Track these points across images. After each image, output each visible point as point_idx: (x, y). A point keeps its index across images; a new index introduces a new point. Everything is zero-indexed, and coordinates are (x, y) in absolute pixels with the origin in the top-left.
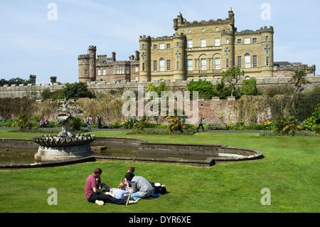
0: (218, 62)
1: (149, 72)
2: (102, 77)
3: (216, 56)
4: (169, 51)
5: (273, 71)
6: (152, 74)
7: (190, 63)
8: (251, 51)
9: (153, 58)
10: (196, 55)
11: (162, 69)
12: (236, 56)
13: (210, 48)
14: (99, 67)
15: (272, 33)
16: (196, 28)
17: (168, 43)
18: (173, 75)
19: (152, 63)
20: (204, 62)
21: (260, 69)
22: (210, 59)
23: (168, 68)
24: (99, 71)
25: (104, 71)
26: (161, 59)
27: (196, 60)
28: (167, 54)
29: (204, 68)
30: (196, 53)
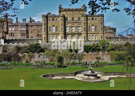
0: (80, 28)
1: (47, 32)
2: (12, 32)
3: (79, 25)
4: (57, 22)
5: (104, 33)
6: (49, 33)
7: (67, 28)
8: (95, 24)
9: (49, 26)
10: (70, 25)
11: (54, 31)
12: (88, 26)
13: (76, 22)
14: (10, 26)
15: (103, 17)
16: (70, 12)
17: (57, 18)
18: (59, 34)
19: (49, 28)
20: (73, 28)
21: (98, 32)
22: (76, 27)
23: (56, 30)
24: (10, 28)
25: (13, 28)
26: (53, 26)
27: (70, 27)
28: (56, 24)
29: (73, 31)
30: (70, 24)
